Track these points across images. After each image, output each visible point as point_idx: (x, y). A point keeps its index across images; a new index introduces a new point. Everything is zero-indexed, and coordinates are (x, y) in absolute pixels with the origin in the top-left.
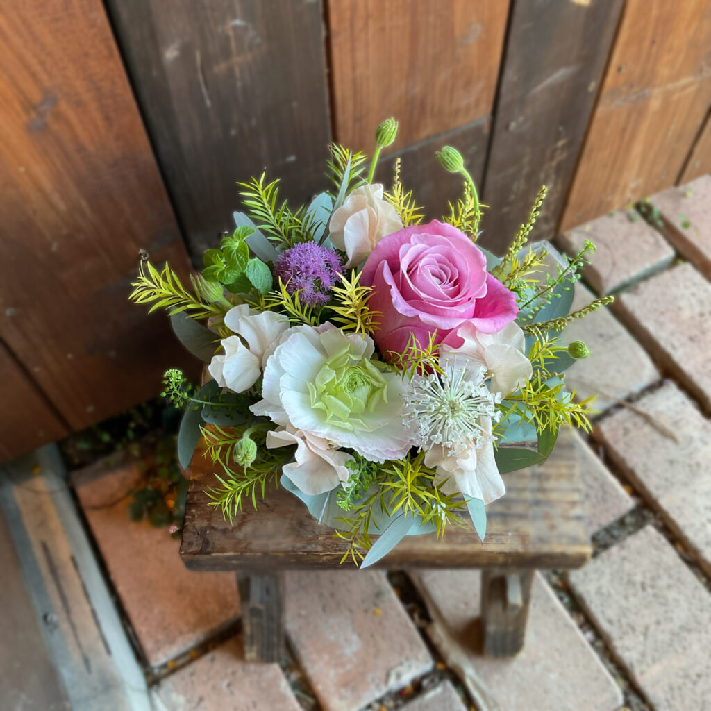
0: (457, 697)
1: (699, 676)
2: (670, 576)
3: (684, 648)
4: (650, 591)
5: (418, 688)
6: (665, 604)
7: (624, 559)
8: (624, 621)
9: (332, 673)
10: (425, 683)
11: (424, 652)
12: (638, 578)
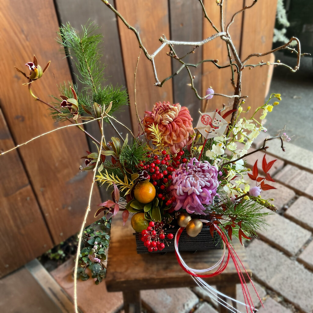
0: (210, 306)
1: (287, 278)
2: (267, 251)
3: (280, 271)
4: (262, 258)
5: (195, 308)
6: (269, 260)
7: (251, 250)
8: (258, 268)
9: (164, 310)
10: (197, 306)
11: (194, 296)
12: (258, 255)
